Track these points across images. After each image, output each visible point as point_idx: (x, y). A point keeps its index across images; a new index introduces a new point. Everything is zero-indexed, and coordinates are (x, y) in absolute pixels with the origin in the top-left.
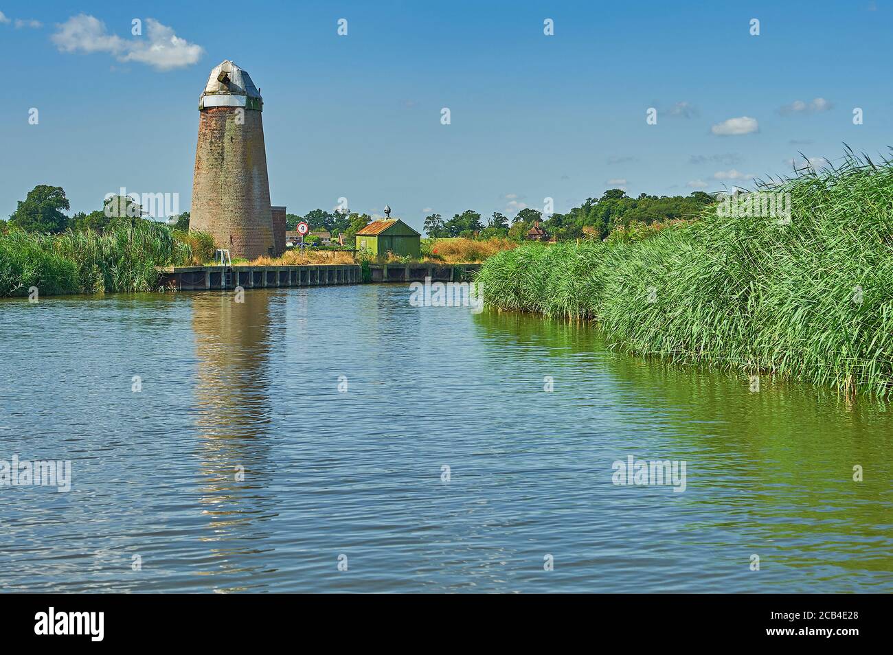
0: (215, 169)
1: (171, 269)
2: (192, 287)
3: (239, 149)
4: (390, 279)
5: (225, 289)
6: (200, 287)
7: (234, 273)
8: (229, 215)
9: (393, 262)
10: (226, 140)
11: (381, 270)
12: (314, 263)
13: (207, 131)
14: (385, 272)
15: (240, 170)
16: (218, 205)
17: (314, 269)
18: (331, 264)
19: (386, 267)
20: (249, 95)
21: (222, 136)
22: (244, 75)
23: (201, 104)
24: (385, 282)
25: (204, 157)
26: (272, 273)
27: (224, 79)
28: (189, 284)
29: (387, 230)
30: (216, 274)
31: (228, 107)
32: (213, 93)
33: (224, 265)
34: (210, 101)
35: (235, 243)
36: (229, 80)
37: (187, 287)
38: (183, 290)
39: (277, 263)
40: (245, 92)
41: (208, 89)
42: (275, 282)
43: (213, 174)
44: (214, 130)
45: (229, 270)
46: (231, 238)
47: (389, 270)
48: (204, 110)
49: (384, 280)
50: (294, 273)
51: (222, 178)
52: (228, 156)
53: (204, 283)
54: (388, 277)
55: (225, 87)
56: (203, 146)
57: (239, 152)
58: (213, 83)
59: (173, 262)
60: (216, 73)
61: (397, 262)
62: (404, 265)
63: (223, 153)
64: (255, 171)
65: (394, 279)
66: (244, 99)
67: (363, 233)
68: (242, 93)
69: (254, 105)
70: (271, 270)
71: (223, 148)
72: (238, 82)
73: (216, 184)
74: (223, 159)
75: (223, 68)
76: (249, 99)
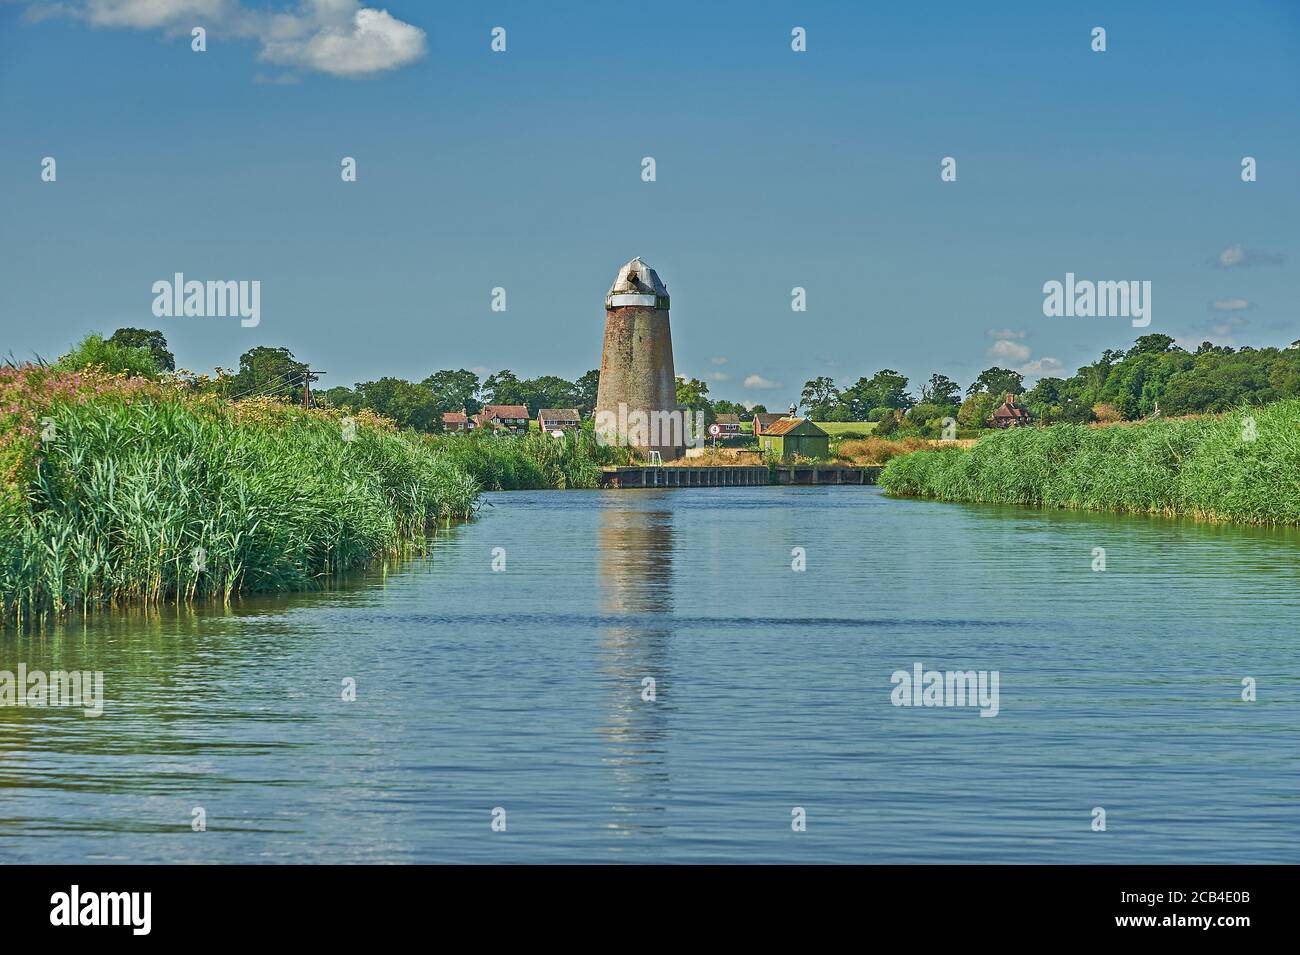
0: (623, 370)
3: (647, 348)
4: (797, 482)
10: (635, 339)
11: (788, 472)
13: (616, 331)
14: (792, 474)
15: (648, 369)
20: (657, 294)
21: (631, 336)
22: (653, 273)
23: (609, 303)
25: (612, 357)
27: (634, 279)
31: (637, 306)
32: (621, 292)
34: (619, 301)
36: (638, 279)
41: (616, 289)
43: (622, 374)
44: (622, 329)
47: (796, 472)
48: (612, 309)
51: (631, 378)
52: (638, 356)
54: (796, 479)
55: (634, 286)
56: (612, 345)
57: (649, 353)
58: (621, 282)
59: (614, 463)
60: (625, 272)
63: (632, 353)
64: (663, 370)
65: (802, 481)
66: (653, 298)
68: (651, 292)
69: (663, 302)
71: (632, 348)
72: (646, 281)
74: (632, 359)
75: (631, 267)
76: (658, 298)
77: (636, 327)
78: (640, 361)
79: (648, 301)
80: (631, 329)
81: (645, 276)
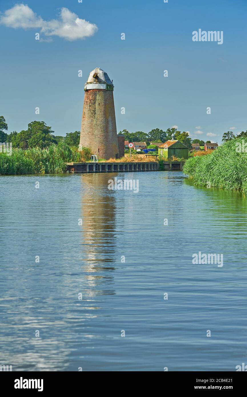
0: (91, 118)
1: (72, 164)
2: (81, 171)
3: (103, 108)
4: (173, 169)
5: (95, 172)
6: (84, 172)
7: (99, 166)
8: (97, 139)
9: (174, 161)
10: (97, 104)
11: (169, 165)
12: (136, 161)
13: (88, 100)
14: (171, 165)
15: (103, 118)
16: (93, 134)
17: (135, 164)
18: (144, 162)
19: (171, 163)
20: (107, 84)
21: (95, 103)
22: (105, 74)
23: (85, 88)
24: (170, 170)
25: (87, 112)
26: (116, 165)
27: (96, 77)
28: (80, 170)
29: (172, 146)
30: (91, 166)
31: (98, 89)
32: (91, 83)
33: (95, 162)
34: (89, 87)
35: (100, 152)
36: (98, 77)
37: (79, 172)
38: (77, 173)
39: (118, 161)
40: (105, 82)
41: (88, 81)
42: (117, 169)
43: (91, 120)
44: (91, 100)
45: (97, 164)
46: (99, 150)
47: (173, 165)
48: (87, 91)
49: (170, 169)
50: (126, 166)
51: (95, 122)
52: (98, 112)
53: (86, 170)
54: (172, 168)
55: (96, 80)
56: (86, 107)
57: (102, 110)
58: (91, 78)
59: (73, 161)
60: (92, 74)
61: (176, 161)
62: (180, 162)
63: (95, 110)
64: (110, 119)
65: (175, 169)
66: (105, 85)
67: (161, 147)
68: (104, 83)
69: (110, 88)
70: (116, 164)
71: (95, 108)
72: (102, 78)
73: (92, 125)
74: (95, 113)
75: (95, 71)
76: (107, 85)
77: (97, 98)
78: (99, 114)
79: (103, 87)
80: (95, 100)
81: (101, 76)
